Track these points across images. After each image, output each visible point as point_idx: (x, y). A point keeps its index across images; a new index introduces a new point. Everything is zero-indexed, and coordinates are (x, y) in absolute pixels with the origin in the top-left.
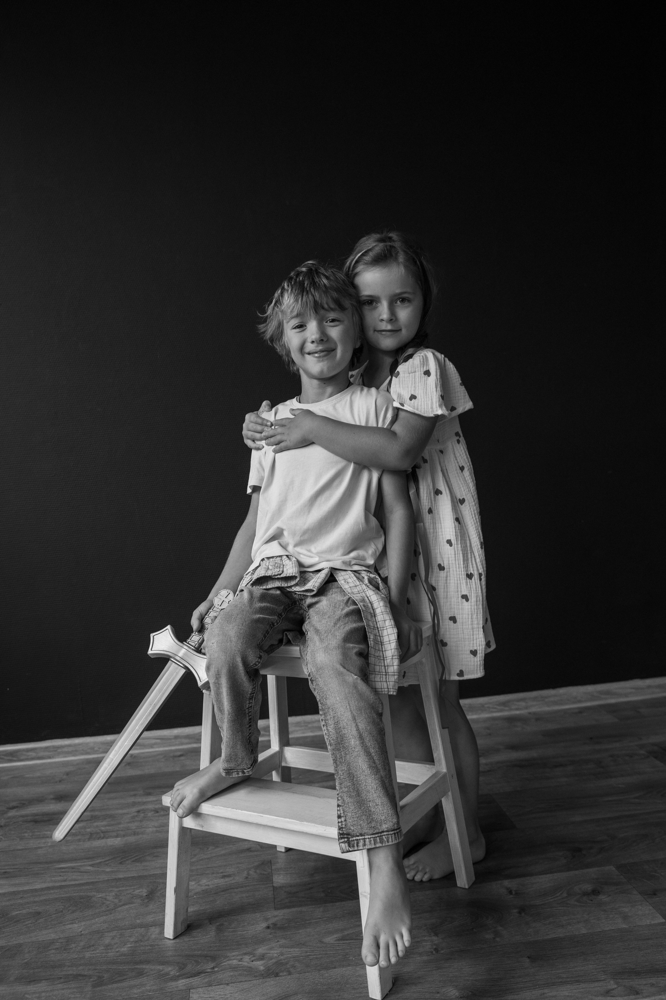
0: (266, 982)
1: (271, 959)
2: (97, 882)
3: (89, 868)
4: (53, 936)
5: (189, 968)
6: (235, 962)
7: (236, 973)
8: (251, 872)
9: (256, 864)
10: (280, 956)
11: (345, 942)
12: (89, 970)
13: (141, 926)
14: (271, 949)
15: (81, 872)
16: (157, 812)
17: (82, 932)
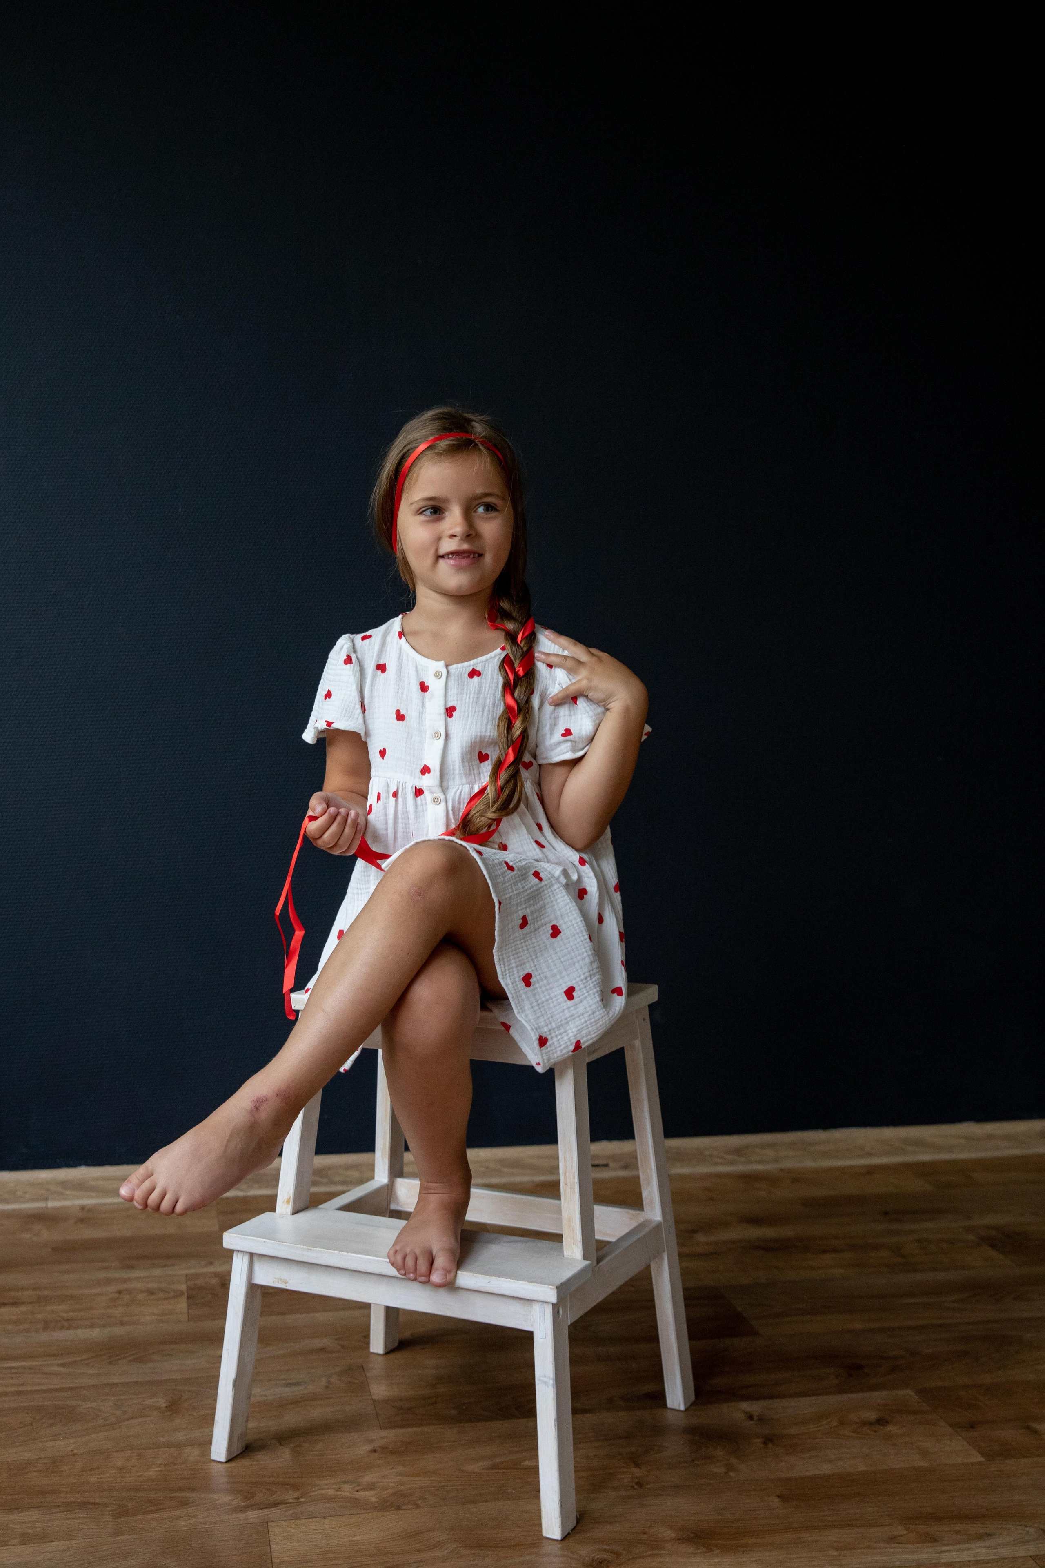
0: (383, 1516)
1: (386, 1489)
2: (77, 1388)
3: (58, 1368)
4: (28, 1456)
5: (259, 1497)
6: (330, 1492)
7: (335, 1505)
8: (333, 1380)
9: (338, 1369)
10: (399, 1486)
11: (497, 1471)
12: (101, 1497)
13: (169, 1445)
14: (384, 1477)
15: (46, 1374)
16: (153, 1294)
17: (75, 1452)
